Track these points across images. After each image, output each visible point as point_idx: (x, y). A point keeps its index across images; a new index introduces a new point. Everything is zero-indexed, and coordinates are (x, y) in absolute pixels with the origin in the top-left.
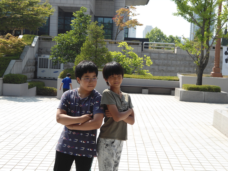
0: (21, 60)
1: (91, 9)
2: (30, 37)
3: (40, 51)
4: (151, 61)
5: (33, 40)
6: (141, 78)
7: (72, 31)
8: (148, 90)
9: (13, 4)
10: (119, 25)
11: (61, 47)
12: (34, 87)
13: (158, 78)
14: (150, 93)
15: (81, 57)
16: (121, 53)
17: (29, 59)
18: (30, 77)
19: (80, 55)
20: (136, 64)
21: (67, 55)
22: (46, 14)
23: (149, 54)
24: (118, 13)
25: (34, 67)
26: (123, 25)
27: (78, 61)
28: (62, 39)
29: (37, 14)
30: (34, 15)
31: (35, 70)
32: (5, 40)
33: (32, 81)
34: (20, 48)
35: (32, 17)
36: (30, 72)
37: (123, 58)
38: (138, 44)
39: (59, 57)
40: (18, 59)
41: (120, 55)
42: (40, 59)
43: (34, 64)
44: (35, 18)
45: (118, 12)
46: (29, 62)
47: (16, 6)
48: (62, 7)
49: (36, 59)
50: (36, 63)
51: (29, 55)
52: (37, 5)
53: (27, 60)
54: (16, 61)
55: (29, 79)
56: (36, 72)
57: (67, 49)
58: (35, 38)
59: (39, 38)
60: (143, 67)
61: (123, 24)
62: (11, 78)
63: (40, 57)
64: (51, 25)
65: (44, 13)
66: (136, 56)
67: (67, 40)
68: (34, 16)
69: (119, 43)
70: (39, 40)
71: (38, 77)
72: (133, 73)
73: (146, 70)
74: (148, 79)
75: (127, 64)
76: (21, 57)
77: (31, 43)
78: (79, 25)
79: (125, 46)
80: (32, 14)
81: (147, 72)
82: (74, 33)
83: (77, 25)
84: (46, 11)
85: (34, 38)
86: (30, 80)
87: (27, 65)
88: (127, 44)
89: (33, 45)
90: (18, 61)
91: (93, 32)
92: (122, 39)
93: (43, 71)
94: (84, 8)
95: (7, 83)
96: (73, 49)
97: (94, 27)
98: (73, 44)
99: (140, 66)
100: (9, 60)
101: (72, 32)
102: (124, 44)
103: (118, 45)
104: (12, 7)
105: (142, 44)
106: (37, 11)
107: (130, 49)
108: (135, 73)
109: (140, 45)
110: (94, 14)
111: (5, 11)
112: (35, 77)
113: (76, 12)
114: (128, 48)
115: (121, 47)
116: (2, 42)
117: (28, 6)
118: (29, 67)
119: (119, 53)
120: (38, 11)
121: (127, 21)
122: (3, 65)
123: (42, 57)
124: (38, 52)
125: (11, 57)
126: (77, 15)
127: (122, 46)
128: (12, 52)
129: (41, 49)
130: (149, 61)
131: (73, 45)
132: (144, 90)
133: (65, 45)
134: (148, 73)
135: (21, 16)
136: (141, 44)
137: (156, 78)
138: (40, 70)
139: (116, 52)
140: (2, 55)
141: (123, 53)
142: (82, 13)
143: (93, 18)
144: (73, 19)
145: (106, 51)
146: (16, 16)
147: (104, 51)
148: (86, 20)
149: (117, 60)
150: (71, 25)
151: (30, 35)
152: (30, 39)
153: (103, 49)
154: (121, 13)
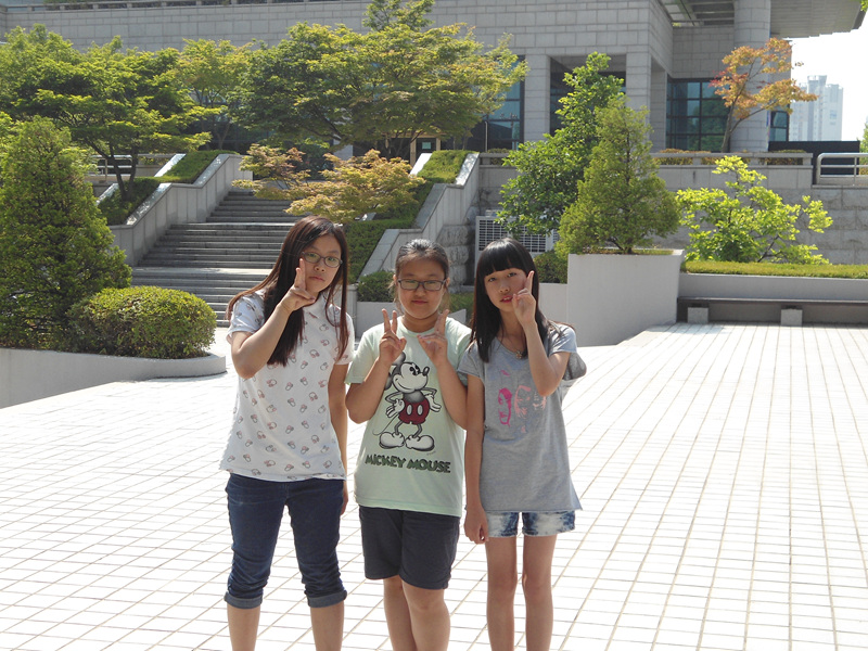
0: (418, 230)
1: (656, 57)
2: (453, 157)
3: (484, 198)
4: (827, 216)
5: (461, 166)
6: (781, 272)
7: (563, 130)
8: (801, 312)
9: (388, 58)
10: (734, 103)
11: (529, 183)
12: (460, 309)
13: (837, 273)
14: (808, 322)
15: (577, 214)
16: (722, 193)
17: (445, 225)
19: (575, 205)
20: (771, 228)
21: (547, 207)
22: (491, 83)
23: (839, 191)
24: (728, 65)
25: (465, 249)
26: (748, 102)
27: (567, 224)
28: (532, 159)
29: (462, 85)
30: (452, 89)
31: (466, 257)
32: (358, 172)
33: (457, 293)
34: (403, 193)
35: (446, 97)
37: (731, 209)
38: (799, 161)
39: (522, 217)
40: (410, 227)
41: (723, 199)
42: (482, 222)
43: (464, 240)
44: (455, 98)
45: (730, 62)
46: (446, 235)
47: (399, 66)
48: (563, 58)
49: (470, 223)
50: (471, 235)
51: (446, 213)
52: (472, 57)
53: (440, 227)
54: (401, 233)
56: (470, 265)
57: (547, 188)
58: (467, 160)
59: (481, 159)
60: (796, 235)
61: (749, 98)
62: (379, 284)
63: (482, 218)
64: (526, 115)
65: (483, 83)
66: (774, 201)
67: (547, 162)
68: (453, 94)
69: (717, 162)
70: (481, 163)
72: (765, 256)
73: (806, 247)
74: (805, 275)
75: (744, 229)
76: (417, 220)
77: (453, 175)
78: (585, 111)
79: (736, 168)
80: (445, 88)
81: (814, 252)
82: (568, 139)
83: (577, 113)
84: (490, 76)
85: (464, 160)
88: (741, 162)
89: (461, 181)
90: (406, 233)
91: (614, 133)
92: (760, 147)
94: (600, 55)
95: (370, 300)
96: (567, 187)
97: (616, 117)
98: (564, 172)
99: (786, 232)
100: (378, 231)
101: (563, 135)
102: (733, 163)
103: (715, 169)
104: (390, 69)
105: (814, 161)
106: (461, 77)
107: (753, 178)
108: (771, 256)
109: (807, 164)
110: (667, 71)
111: (368, 84)
113: (575, 71)
114: (746, 174)
115: (722, 174)
116: (348, 178)
117: (438, 63)
119: (716, 194)
120: (465, 75)
121: (760, 87)
122: (361, 245)
123: (488, 217)
124: (476, 200)
125: (386, 222)
126: (575, 82)
127: (726, 170)
128: (379, 205)
129: (488, 193)
130: (820, 216)
131: (566, 175)
132: (786, 314)
133: (542, 177)
134: (815, 257)
135: (412, 94)
136: (809, 162)
137: (832, 272)
139: (706, 190)
140: (351, 215)
141: (732, 192)
142: (593, 73)
143: (664, 86)
144: (565, 95)
145: (659, 188)
146: (396, 97)
147: (649, 188)
148: (606, 93)
149: (711, 215)
150: (558, 111)
151: (452, 152)
152: (452, 163)
153: (647, 182)
154: (738, 65)
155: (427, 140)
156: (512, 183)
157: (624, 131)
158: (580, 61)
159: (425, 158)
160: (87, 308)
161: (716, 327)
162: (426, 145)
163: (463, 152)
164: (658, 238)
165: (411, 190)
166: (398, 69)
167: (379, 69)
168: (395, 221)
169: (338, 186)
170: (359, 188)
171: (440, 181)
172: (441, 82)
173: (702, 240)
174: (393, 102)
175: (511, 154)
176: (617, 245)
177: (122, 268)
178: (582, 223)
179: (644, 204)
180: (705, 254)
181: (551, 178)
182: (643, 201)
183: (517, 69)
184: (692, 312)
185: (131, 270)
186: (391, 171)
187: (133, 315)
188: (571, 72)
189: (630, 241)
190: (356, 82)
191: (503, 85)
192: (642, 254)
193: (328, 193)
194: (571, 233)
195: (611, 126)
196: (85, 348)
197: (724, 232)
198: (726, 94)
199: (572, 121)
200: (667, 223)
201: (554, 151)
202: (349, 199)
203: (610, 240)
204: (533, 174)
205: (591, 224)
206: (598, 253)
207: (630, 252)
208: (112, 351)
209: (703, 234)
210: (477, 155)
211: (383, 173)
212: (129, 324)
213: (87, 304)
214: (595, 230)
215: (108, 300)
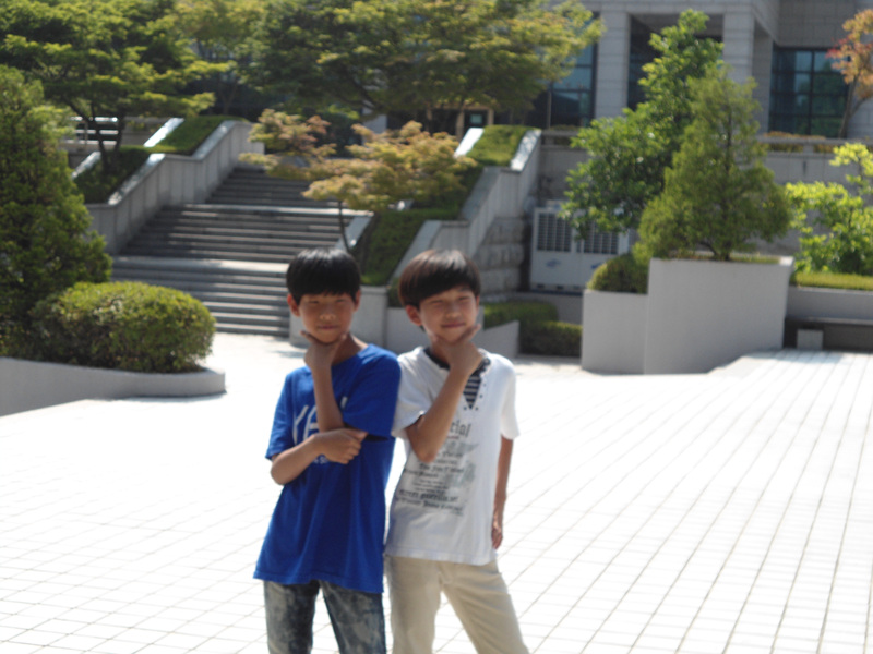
0: (464, 223)
1: (760, 20)
2: (509, 135)
3: (545, 185)
5: (518, 146)
7: (647, 104)
9: (435, 10)
10: (856, 79)
11: (603, 168)
12: (511, 320)
15: (663, 209)
16: (841, 189)
17: (497, 219)
18: (500, 285)
19: (661, 198)
21: (624, 199)
22: (559, 43)
24: (851, 32)
25: (518, 249)
27: (650, 221)
28: (607, 139)
29: (524, 45)
30: (511, 49)
31: (520, 258)
32: (394, 149)
33: (509, 300)
34: (450, 177)
35: (504, 59)
36: (503, 265)
37: (852, 209)
39: (593, 210)
40: (455, 219)
41: (839, 197)
42: (542, 217)
43: (519, 236)
44: (515, 61)
45: (853, 28)
46: (497, 230)
47: (447, 20)
49: (526, 217)
50: (527, 232)
51: (497, 203)
53: (490, 219)
54: (443, 226)
55: (498, 292)
56: (525, 267)
57: (625, 176)
58: (526, 140)
59: (542, 140)
63: (542, 211)
64: (599, 86)
65: (550, 43)
67: (626, 143)
68: (512, 55)
69: (836, 150)
70: (543, 143)
71: (533, 287)
76: (464, 210)
77: (508, 157)
78: (676, 82)
79: (860, 159)
80: (503, 47)
82: (653, 115)
83: (665, 84)
84: (558, 35)
85: (522, 138)
86: (503, 297)
87: (489, 239)
88: (866, 151)
89: (518, 164)
90: (449, 227)
91: (713, 110)
93: (552, 264)
94: (696, 14)
96: (648, 176)
97: (715, 89)
98: (647, 157)
100: (415, 222)
101: (647, 110)
102: (856, 152)
103: (833, 159)
104: (437, 22)
106: (523, 35)
110: (773, 36)
111: (408, 40)
112: (524, 285)
113: (665, 31)
114: (872, 167)
115: (843, 165)
116: (381, 156)
117: (495, 18)
118: (497, 249)
119: (834, 190)
120: (528, 33)
122: (395, 239)
123: (549, 210)
124: (535, 188)
125: (425, 212)
126: (664, 46)
127: (847, 161)
128: (419, 192)
129: (550, 180)
131: (649, 161)
133: (620, 162)
135: (462, 54)
138: (539, 259)
139: (822, 185)
140: (384, 202)
141: (853, 189)
142: (686, 35)
143: (769, 56)
144: (651, 61)
145: (766, 180)
146: (443, 57)
147: (754, 181)
148: (701, 60)
149: (826, 216)
150: (643, 82)
151: (507, 128)
152: (507, 142)
153: (752, 173)
154: (862, 33)
155: (477, 113)
156: (583, 168)
157: (726, 108)
158: (672, 20)
159: (474, 134)
160: (55, 307)
161: (834, 355)
162: (476, 119)
163: (521, 129)
164: (761, 242)
165: (457, 173)
166: (445, 24)
167: (423, 23)
168: (436, 211)
169: (369, 165)
170: (395, 169)
171: (492, 163)
172: (498, 41)
173: (814, 246)
174: (440, 64)
175: (583, 132)
176: (712, 249)
177: (101, 258)
178: (669, 222)
179: (747, 200)
180: (818, 264)
181: (630, 164)
182: (745, 195)
183: (591, 28)
184: (803, 336)
185: (111, 260)
186: (434, 150)
187: (113, 318)
188: (659, 33)
189: (728, 245)
190: (394, 37)
191: (574, 47)
192: (743, 261)
193: (357, 174)
194: (654, 232)
195: (709, 101)
196: (50, 356)
197: (843, 237)
198: (846, 68)
199: (657, 94)
200: (772, 225)
201: (636, 131)
202: (382, 183)
203: (702, 243)
204: (609, 157)
205: (680, 221)
206: (688, 257)
207: (727, 259)
208: (84, 360)
209: (818, 239)
210: (538, 132)
211: (425, 152)
212: (106, 328)
213: (55, 301)
214: (685, 230)
215: (83, 297)
